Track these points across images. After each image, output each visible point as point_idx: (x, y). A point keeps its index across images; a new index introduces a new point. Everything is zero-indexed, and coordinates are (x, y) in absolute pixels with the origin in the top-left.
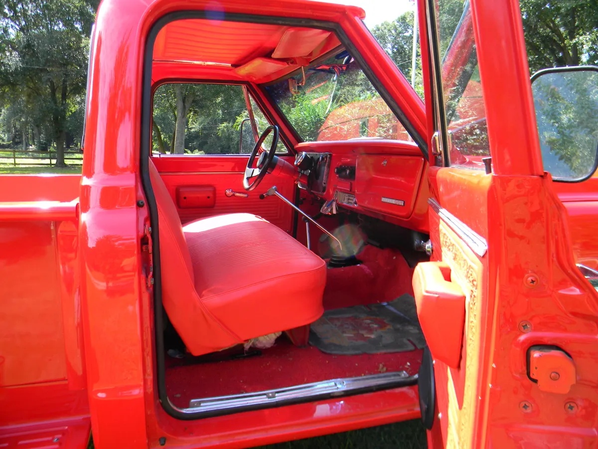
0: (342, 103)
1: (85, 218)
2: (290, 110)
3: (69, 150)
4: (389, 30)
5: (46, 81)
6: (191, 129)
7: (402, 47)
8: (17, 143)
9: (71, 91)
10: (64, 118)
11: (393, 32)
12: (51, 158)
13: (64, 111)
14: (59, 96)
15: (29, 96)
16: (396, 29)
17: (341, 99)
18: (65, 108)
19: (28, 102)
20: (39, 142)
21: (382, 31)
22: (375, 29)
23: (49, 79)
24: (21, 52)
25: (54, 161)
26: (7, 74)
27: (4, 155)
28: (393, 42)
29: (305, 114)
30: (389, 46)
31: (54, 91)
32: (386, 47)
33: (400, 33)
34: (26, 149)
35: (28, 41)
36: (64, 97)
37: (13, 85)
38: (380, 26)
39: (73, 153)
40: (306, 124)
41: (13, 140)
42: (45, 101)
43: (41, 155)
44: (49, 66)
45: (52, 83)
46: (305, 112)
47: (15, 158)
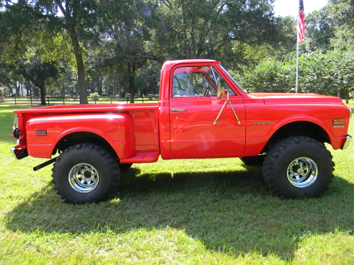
0: (285, 62)
1: (160, 108)
2: (255, 67)
3: (135, 96)
4: (317, 16)
5: (126, 63)
6: (198, 82)
7: (327, 25)
8: (111, 94)
9: (138, 66)
10: (133, 80)
11: (320, 16)
12: (127, 101)
13: (134, 77)
14: (131, 69)
15: (118, 70)
16: (322, 15)
17: (285, 60)
18: (134, 76)
19: (117, 73)
20: (121, 93)
21: (313, 16)
22: (308, 16)
23: (127, 61)
24: (115, 49)
25: (129, 102)
26: (109, 60)
27: (105, 100)
28: (320, 22)
29: (263, 69)
30: (318, 25)
31: (129, 66)
32: (315, 26)
33: (325, 17)
34: (115, 96)
35: (118, 43)
36: (134, 69)
37: (111, 65)
38: (311, 13)
39: (137, 98)
40: (265, 75)
41: (108, 92)
42: (125, 72)
43: (122, 99)
44: (127, 55)
45: (129, 63)
46: (264, 68)
47: (111, 101)
